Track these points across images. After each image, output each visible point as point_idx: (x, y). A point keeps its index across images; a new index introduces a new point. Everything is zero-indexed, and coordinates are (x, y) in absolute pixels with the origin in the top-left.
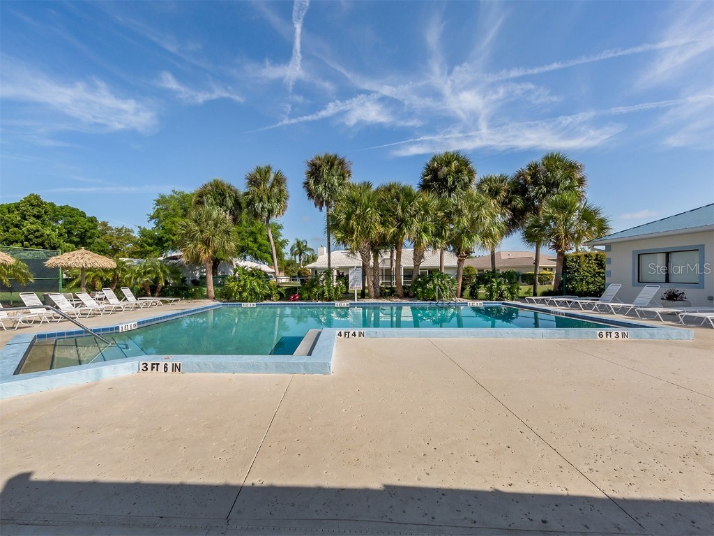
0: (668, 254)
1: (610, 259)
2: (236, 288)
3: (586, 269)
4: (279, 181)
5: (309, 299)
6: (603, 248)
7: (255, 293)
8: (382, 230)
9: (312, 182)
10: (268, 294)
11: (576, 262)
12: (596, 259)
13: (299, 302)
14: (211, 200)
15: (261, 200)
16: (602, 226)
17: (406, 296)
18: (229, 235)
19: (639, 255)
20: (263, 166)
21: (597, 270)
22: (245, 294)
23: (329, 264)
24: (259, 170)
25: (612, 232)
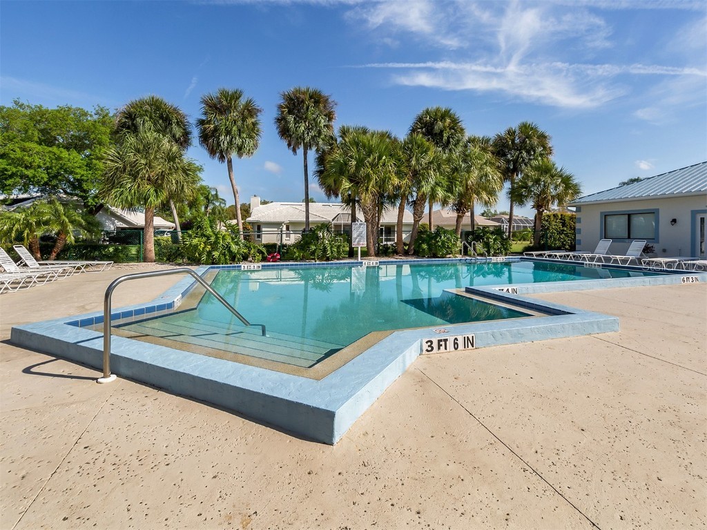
0: (629, 216)
1: (580, 219)
2: (202, 246)
3: (554, 227)
4: (250, 111)
5: (303, 259)
6: (574, 209)
7: (230, 251)
8: (396, 181)
9: (291, 118)
10: (245, 253)
11: (547, 221)
12: (561, 219)
13: (282, 263)
14: (148, 124)
15: (228, 133)
16: (576, 191)
17: (406, 253)
18: (187, 175)
19: (605, 216)
20: (230, 89)
21: (562, 229)
22: (216, 254)
23: (307, 217)
24: (224, 94)
25: (583, 195)
